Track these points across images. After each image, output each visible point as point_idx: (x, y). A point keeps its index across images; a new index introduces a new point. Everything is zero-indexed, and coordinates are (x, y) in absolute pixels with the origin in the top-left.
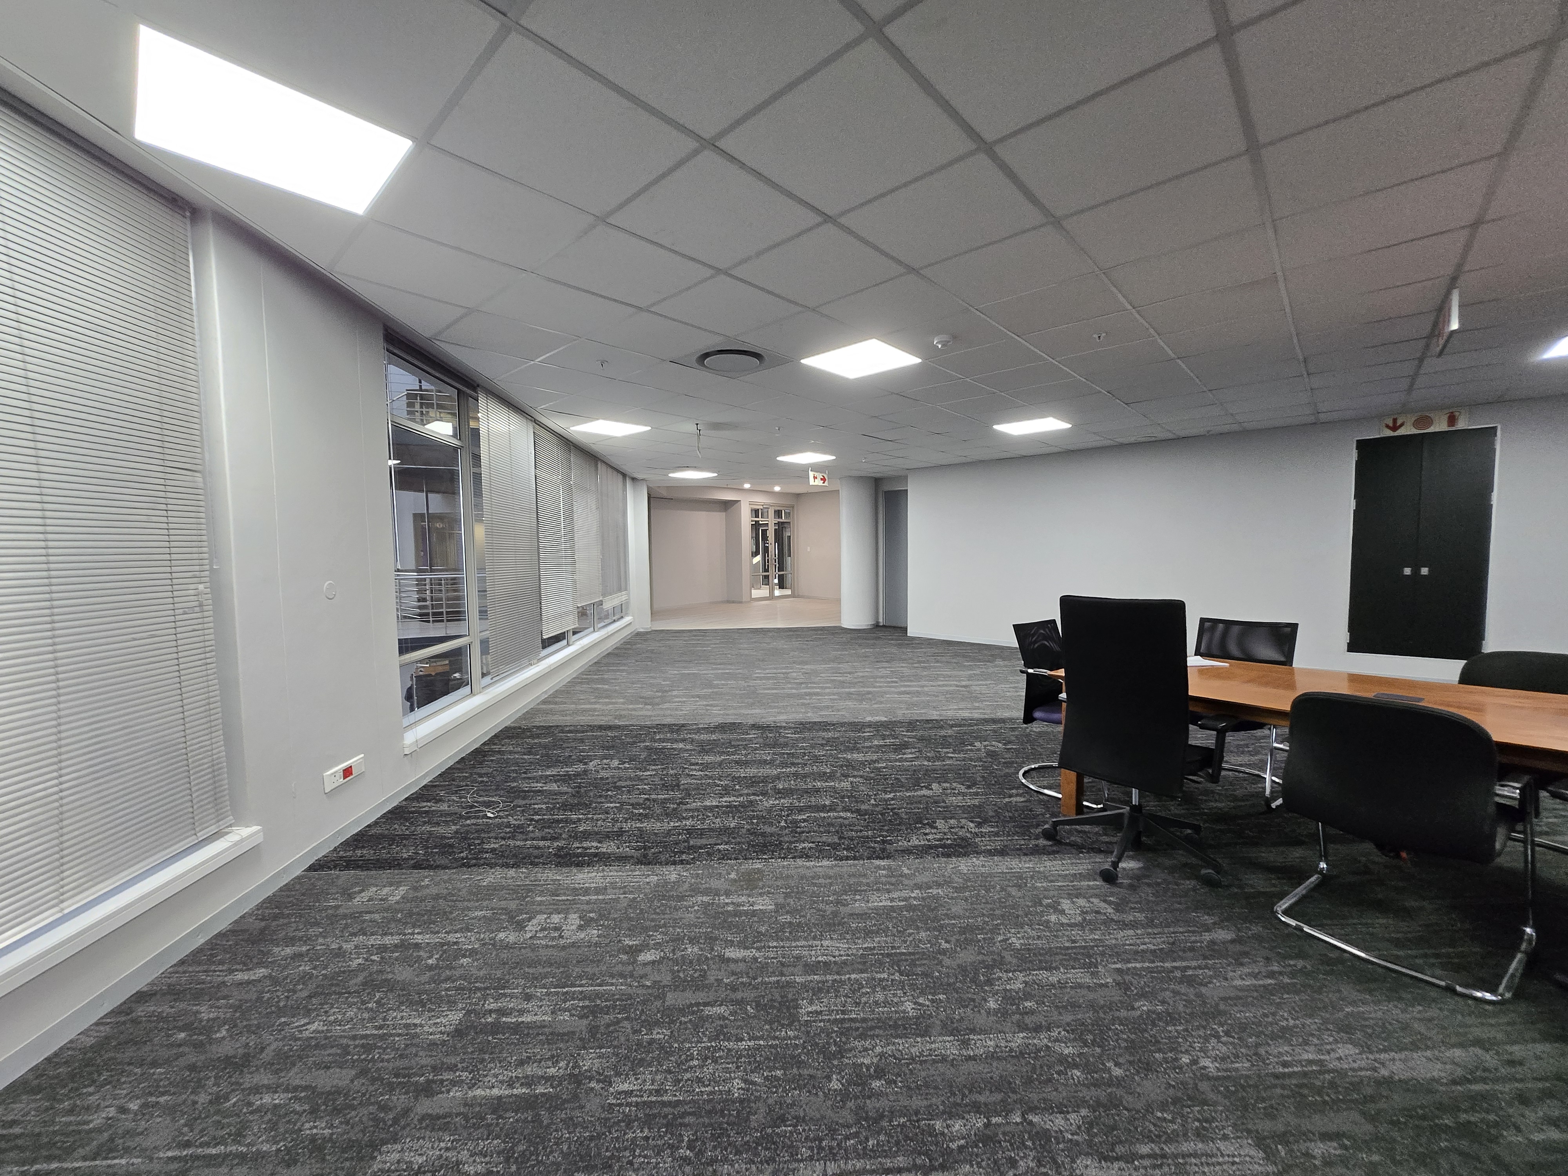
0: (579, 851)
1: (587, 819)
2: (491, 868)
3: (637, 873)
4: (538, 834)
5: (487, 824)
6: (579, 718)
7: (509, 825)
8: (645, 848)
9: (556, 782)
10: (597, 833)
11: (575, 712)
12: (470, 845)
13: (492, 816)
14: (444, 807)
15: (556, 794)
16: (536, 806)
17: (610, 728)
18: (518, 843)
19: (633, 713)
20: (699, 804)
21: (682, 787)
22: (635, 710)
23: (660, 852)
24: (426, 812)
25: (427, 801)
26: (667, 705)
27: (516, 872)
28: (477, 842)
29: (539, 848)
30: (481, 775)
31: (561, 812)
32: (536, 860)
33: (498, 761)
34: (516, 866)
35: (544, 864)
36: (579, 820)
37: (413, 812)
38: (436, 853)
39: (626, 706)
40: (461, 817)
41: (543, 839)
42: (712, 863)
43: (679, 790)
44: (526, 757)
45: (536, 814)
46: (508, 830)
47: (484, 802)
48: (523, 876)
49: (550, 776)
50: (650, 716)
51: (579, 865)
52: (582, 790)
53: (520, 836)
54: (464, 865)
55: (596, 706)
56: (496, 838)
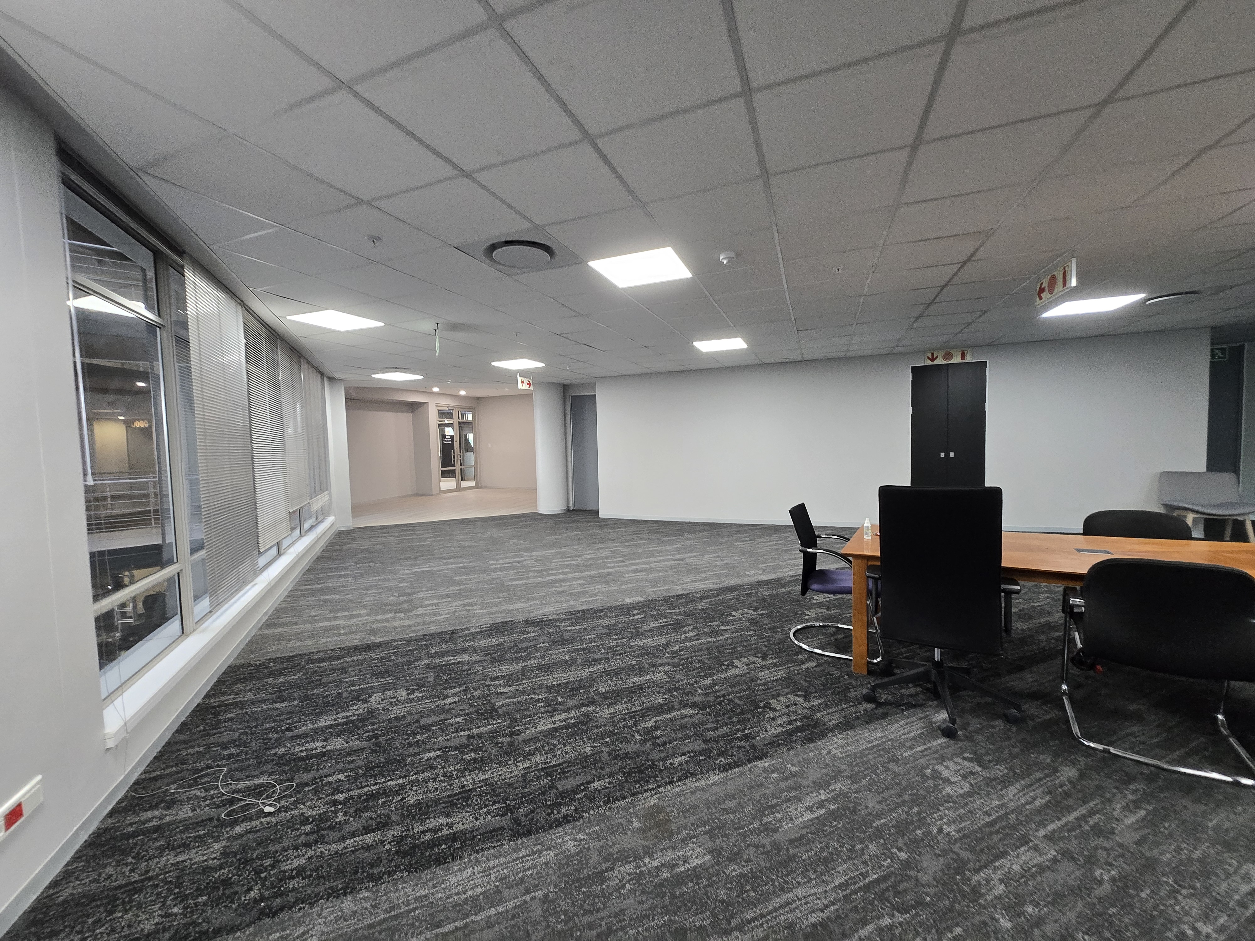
0: (428, 837)
1: (412, 783)
2: (312, 905)
3: (523, 852)
4: (355, 824)
5: (270, 826)
6: (324, 640)
7: (305, 821)
8: (510, 809)
9: (339, 736)
10: (437, 802)
11: (314, 634)
12: (258, 873)
13: (271, 809)
14: (185, 812)
15: (348, 754)
16: (330, 779)
17: (369, 648)
18: (335, 847)
19: (386, 624)
20: (533, 730)
21: (500, 711)
22: (387, 620)
23: (532, 811)
24: (157, 829)
25: (152, 808)
26: (420, 611)
27: (354, 901)
28: (268, 862)
29: (367, 848)
30: (224, 746)
31: (371, 781)
32: (376, 871)
33: (241, 719)
34: (349, 890)
35: (389, 874)
36: (402, 787)
37: (133, 835)
38: (205, 904)
39: (373, 618)
40: (222, 824)
41: (367, 830)
42: (602, 811)
43: (499, 716)
44: (278, 705)
45: (337, 791)
46: (308, 828)
47: (248, 789)
48: (368, 905)
49: (327, 727)
50: (410, 626)
51: (440, 861)
52: (382, 740)
53: (333, 835)
54: (263, 914)
55: (338, 622)
56: (296, 848)
